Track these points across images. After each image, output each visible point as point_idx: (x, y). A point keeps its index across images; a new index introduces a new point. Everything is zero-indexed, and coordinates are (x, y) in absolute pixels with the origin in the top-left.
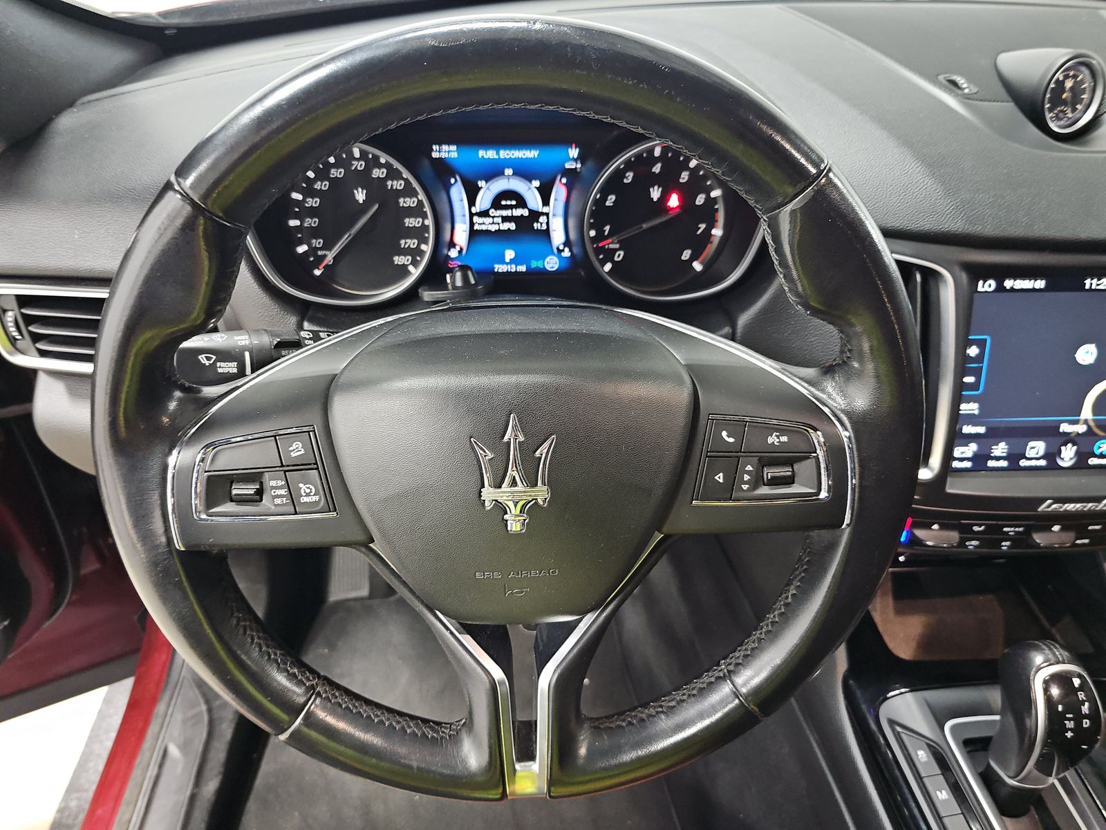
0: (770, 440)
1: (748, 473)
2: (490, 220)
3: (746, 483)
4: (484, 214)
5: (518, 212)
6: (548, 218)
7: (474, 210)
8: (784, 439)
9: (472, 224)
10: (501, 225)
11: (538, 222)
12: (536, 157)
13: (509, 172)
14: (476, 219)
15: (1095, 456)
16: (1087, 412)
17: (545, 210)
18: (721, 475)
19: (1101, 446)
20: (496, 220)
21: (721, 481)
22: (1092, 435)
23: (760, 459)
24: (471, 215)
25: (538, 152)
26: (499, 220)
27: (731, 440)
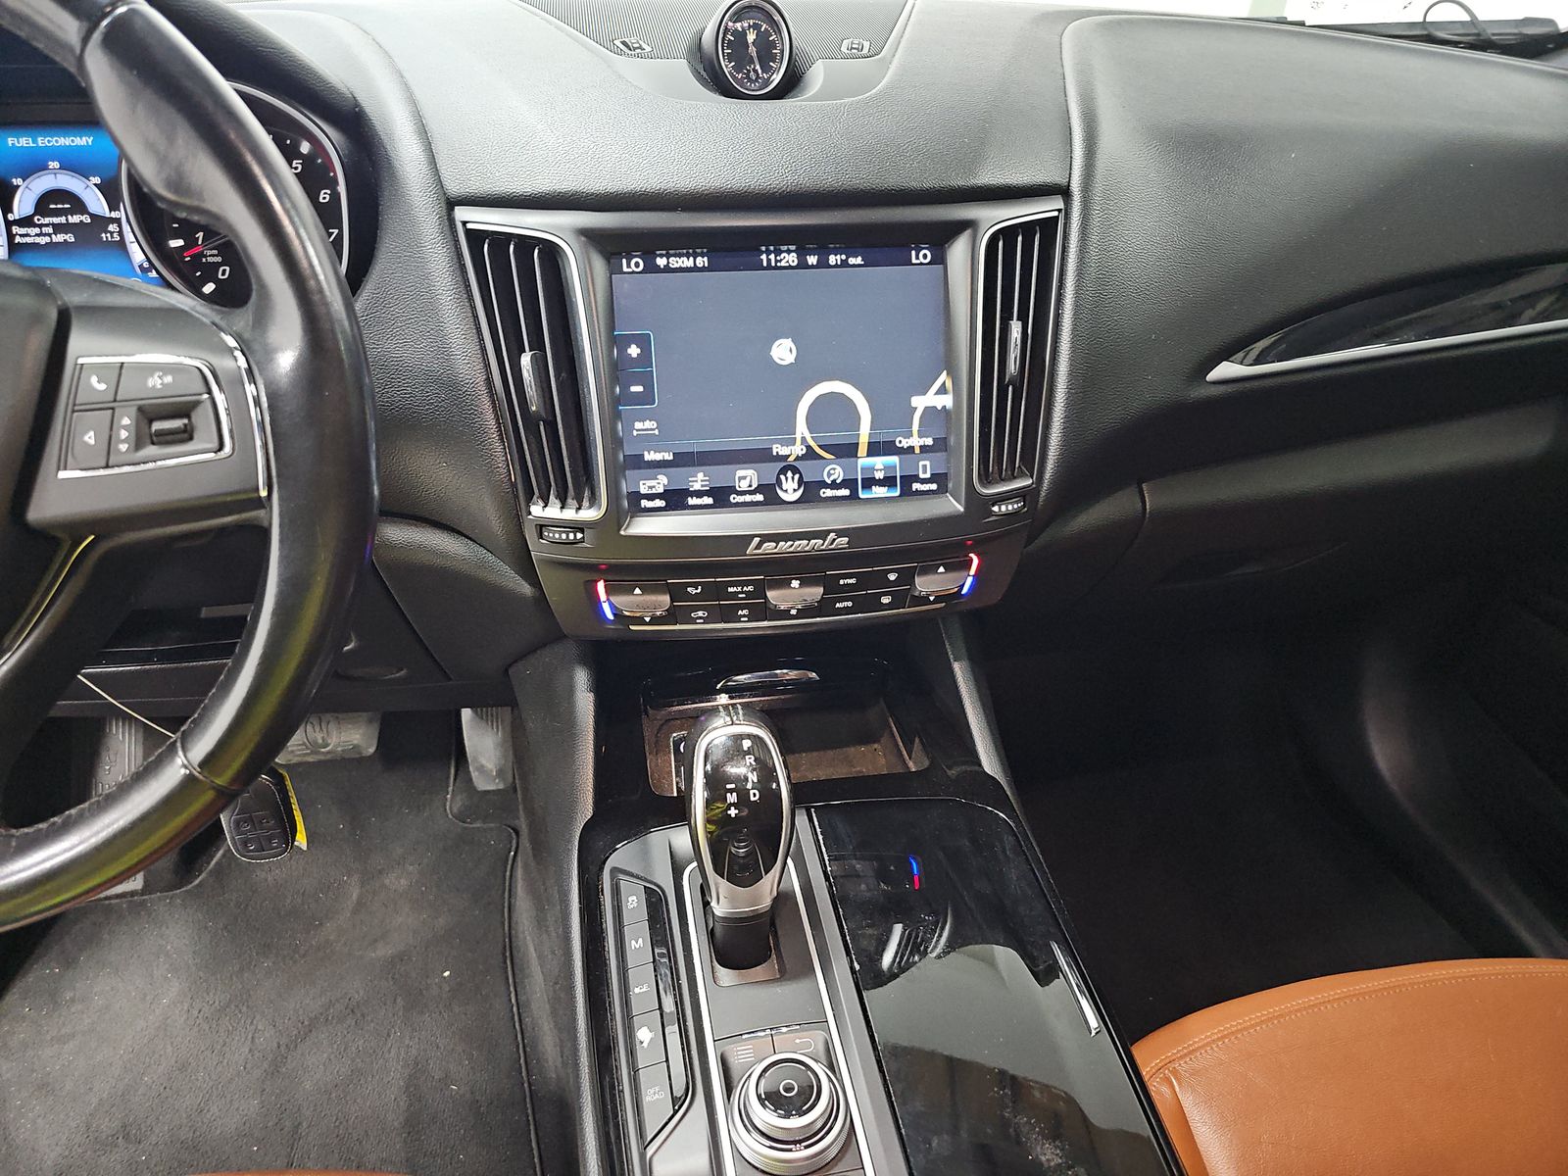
0: (150, 383)
1: (125, 427)
2: (37, 230)
3: (123, 441)
4: (26, 222)
5: (75, 219)
6: (120, 226)
7: (10, 217)
8: (169, 379)
9: (10, 236)
10: (53, 236)
11: (106, 232)
12: (90, 144)
13: (54, 165)
14: (15, 229)
15: (825, 485)
16: (801, 428)
17: (114, 215)
18: (92, 433)
19: (832, 472)
20: (45, 230)
21: (92, 442)
22: (812, 459)
23: (140, 409)
24: (9, 224)
25: (92, 138)
26: (50, 230)
27: (102, 387)
